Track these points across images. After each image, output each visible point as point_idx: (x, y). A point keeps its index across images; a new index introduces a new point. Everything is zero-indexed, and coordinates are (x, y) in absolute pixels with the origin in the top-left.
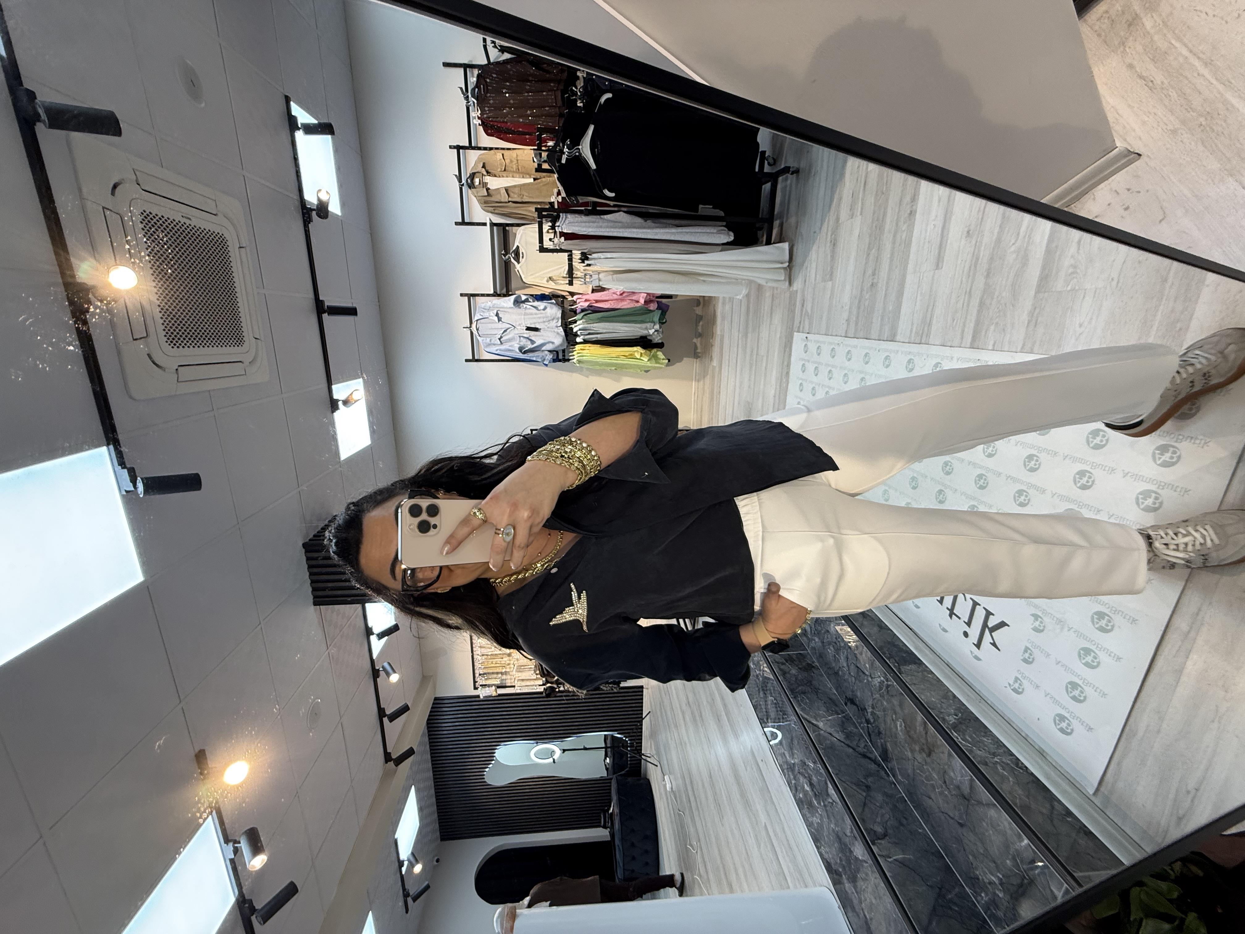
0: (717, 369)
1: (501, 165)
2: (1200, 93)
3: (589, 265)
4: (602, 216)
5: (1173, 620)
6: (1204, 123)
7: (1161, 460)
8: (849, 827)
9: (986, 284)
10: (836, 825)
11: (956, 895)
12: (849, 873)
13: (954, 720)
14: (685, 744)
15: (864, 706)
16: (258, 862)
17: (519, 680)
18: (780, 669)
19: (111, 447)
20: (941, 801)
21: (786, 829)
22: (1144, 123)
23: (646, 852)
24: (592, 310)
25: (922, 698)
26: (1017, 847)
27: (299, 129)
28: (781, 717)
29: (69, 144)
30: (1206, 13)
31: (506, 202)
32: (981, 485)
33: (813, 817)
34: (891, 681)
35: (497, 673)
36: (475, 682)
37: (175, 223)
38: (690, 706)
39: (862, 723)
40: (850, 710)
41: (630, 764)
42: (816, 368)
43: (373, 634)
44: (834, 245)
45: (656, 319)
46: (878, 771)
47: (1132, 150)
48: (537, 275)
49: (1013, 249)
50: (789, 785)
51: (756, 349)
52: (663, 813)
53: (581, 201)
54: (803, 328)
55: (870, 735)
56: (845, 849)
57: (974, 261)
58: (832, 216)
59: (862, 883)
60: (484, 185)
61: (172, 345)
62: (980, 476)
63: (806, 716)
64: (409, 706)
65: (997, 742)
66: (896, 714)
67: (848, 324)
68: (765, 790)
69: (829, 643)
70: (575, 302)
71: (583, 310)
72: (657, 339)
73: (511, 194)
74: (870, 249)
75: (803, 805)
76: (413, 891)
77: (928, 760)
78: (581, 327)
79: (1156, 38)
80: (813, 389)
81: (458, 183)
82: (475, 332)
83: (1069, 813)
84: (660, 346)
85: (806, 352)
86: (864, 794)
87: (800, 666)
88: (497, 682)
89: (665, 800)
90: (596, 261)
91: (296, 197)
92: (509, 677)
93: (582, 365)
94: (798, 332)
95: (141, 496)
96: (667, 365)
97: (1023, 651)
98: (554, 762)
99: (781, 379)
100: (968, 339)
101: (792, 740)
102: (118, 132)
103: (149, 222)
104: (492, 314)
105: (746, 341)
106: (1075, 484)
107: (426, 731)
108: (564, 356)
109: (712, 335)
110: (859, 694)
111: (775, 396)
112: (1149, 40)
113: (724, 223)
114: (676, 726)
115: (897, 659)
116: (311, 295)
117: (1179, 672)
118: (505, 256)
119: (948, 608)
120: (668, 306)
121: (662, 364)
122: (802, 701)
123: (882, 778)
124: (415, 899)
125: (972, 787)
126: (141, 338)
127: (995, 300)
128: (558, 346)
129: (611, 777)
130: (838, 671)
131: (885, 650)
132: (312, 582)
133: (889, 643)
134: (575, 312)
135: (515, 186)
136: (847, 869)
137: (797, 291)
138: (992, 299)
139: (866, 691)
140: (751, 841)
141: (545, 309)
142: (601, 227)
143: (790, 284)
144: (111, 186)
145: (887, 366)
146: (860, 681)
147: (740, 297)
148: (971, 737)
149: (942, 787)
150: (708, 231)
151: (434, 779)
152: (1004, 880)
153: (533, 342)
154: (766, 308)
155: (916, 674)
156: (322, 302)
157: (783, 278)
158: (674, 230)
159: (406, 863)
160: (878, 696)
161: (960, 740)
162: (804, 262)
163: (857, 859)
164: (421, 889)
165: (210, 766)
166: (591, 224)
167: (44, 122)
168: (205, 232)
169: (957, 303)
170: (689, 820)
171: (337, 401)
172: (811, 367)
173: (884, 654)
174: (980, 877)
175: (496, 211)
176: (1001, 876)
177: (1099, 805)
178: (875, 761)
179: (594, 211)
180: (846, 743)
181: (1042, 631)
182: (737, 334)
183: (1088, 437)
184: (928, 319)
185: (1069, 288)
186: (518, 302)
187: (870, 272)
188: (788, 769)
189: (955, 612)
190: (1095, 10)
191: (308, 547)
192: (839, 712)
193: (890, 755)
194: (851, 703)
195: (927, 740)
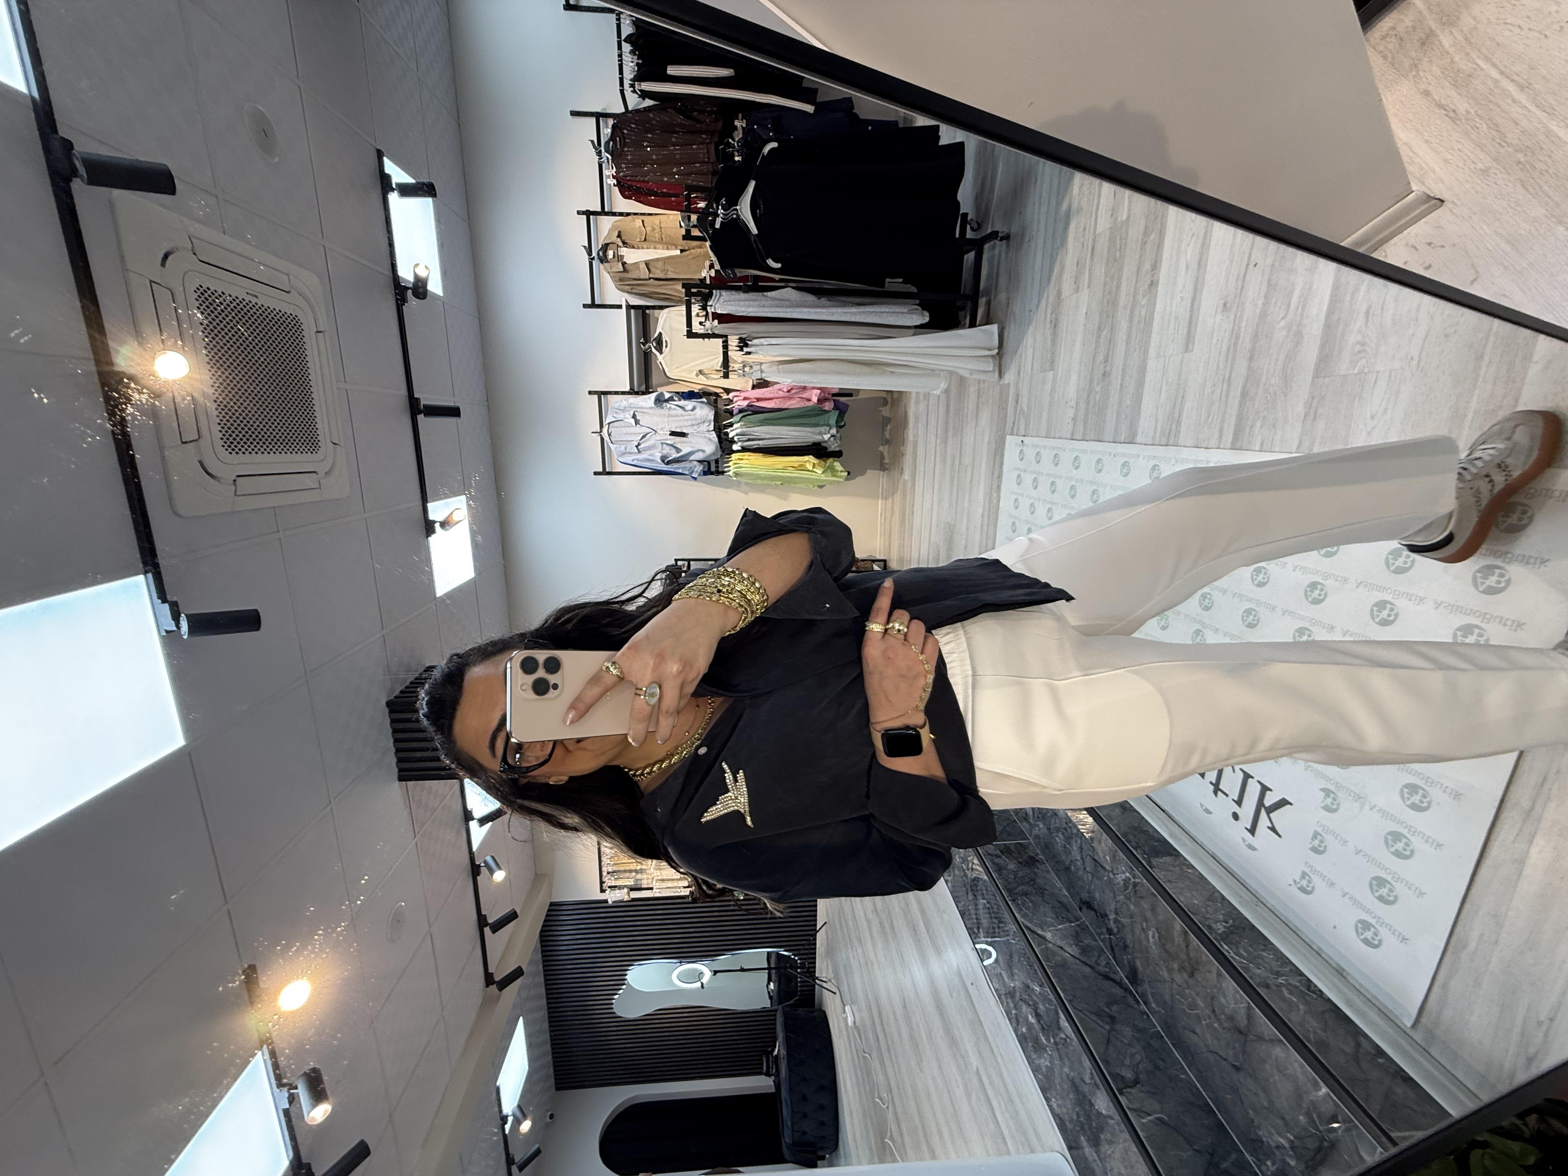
0: (909, 484)
1: (641, 233)
2: (1517, 124)
3: (749, 353)
4: (765, 294)
5: (1509, 795)
6: (1522, 159)
7: (1484, 586)
8: (1089, 1072)
9: (1250, 368)
10: (1072, 1069)
11: (1233, 1163)
12: (1089, 1133)
13: (1223, 929)
14: (872, 963)
15: (1105, 911)
16: (319, 1114)
17: (658, 880)
18: (994, 863)
19: (150, 575)
20: (1208, 1036)
21: (1005, 1074)
22: (1446, 161)
23: (822, 1107)
24: (752, 411)
25: (1181, 899)
26: (1312, 1098)
27: (393, 190)
28: (996, 926)
29: (111, 205)
30: (1520, 27)
31: (646, 280)
32: (1250, 623)
33: (1040, 1058)
34: (1139, 878)
35: (631, 871)
36: (602, 882)
37: (238, 301)
38: (878, 914)
39: (1102, 933)
40: (1086, 917)
41: (801, 991)
42: (1035, 480)
43: (473, 819)
44: (1055, 326)
45: (833, 422)
46: (1124, 997)
47: (1432, 195)
48: (684, 367)
49: (1283, 323)
50: (1008, 1016)
51: (957, 459)
52: (844, 1056)
53: (738, 275)
54: (1018, 430)
55: (1112, 949)
56: (1083, 1102)
57: (1233, 341)
58: (1052, 289)
59: (1107, 1147)
60: (619, 258)
61: (230, 450)
62: (1249, 612)
63: (1029, 925)
64: (518, 912)
65: (1281, 958)
66: (1146, 922)
67: (1074, 424)
68: (977, 1023)
69: (1058, 830)
70: (731, 401)
71: (741, 411)
72: (833, 447)
73: (653, 269)
74: (1100, 329)
75: (1027, 1042)
76: (518, 1157)
77: (1191, 981)
78: (738, 431)
79: (1457, 58)
80: (1032, 505)
81: (587, 257)
82: (606, 438)
83: (1381, 1052)
84: (837, 455)
85: (1022, 460)
86: (1108, 1027)
87: (1020, 860)
88: (631, 882)
89: (846, 1038)
90: (758, 348)
91: (389, 273)
92: (645, 876)
93: (739, 479)
94: (1012, 434)
95: (185, 637)
96: (847, 479)
97: (1311, 836)
98: (702, 986)
99: (991, 494)
100: (1228, 438)
101: (1011, 956)
102: (170, 189)
103: (207, 299)
104: (628, 416)
105: (946, 448)
106: (1373, 618)
107: (539, 946)
108: (717, 467)
109: (903, 442)
110: (1097, 895)
111: (982, 516)
112: (1449, 61)
113: (918, 302)
114: (860, 940)
115: (1146, 848)
116: (404, 392)
117: (1521, 862)
118: (644, 345)
119: (1211, 783)
120: (847, 406)
121: (840, 477)
122: (1023, 904)
123: (1130, 1006)
124: (521, 1169)
125: (1250, 1017)
126: (191, 441)
127: (1261, 388)
128: (710, 456)
129: (775, 1008)
130: (1070, 865)
131: (1131, 837)
132: (398, 751)
133: (1136, 828)
134: (731, 413)
135: (657, 260)
136: (1086, 1127)
137: (1009, 384)
138: (1258, 386)
139: (1107, 891)
140: (959, 1092)
141: (694, 409)
142: (764, 306)
143: (1001, 375)
144: (161, 255)
145: (1126, 475)
146: (1099, 879)
147: (937, 392)
148: (1246, 951)
149: (1210, 1018)
150: (897, 310)
151: (549, 1008)
152: (1297, 1143)
153: (678, 450)
154: (970, 406)
155: (1171, 868)
156: (418, 400)
157: (991, 369)
158: (854, 310)
159: (510, 1119)
160: (1122, 897)
161: (1232, 954)
162: (1017, 348)
163: (1099, 1114)
164: (529, 1154)
165: (262, 985)
166: (751, 303)
167: (82, 177)
168: (275, 312)
169: (1213, 392)
170: (879, 1067)
171: (434, 522)
172: (1028, 479)
173: (1129, 842)
174: (1264, 1139)
175: (634, 291)
176: (1292, 1138)
177: (1419, 1041)
178: (1120, 984)
179: (755, 286)
180: (1082, 959)
181: (1335, 811)
182: (933, 439)
183: (1387, 558)
184: (1176, 415)
185: (1356, 371)
186: (660, 401)
187: (1101, 357)
188: (1007, 996)
189: (1221, 787)
190: (1377, 27)
191: (393, 706)
192: (1072, 919)
193: (1140, 976)
194: (1088, 908)
195: (1188, 955)
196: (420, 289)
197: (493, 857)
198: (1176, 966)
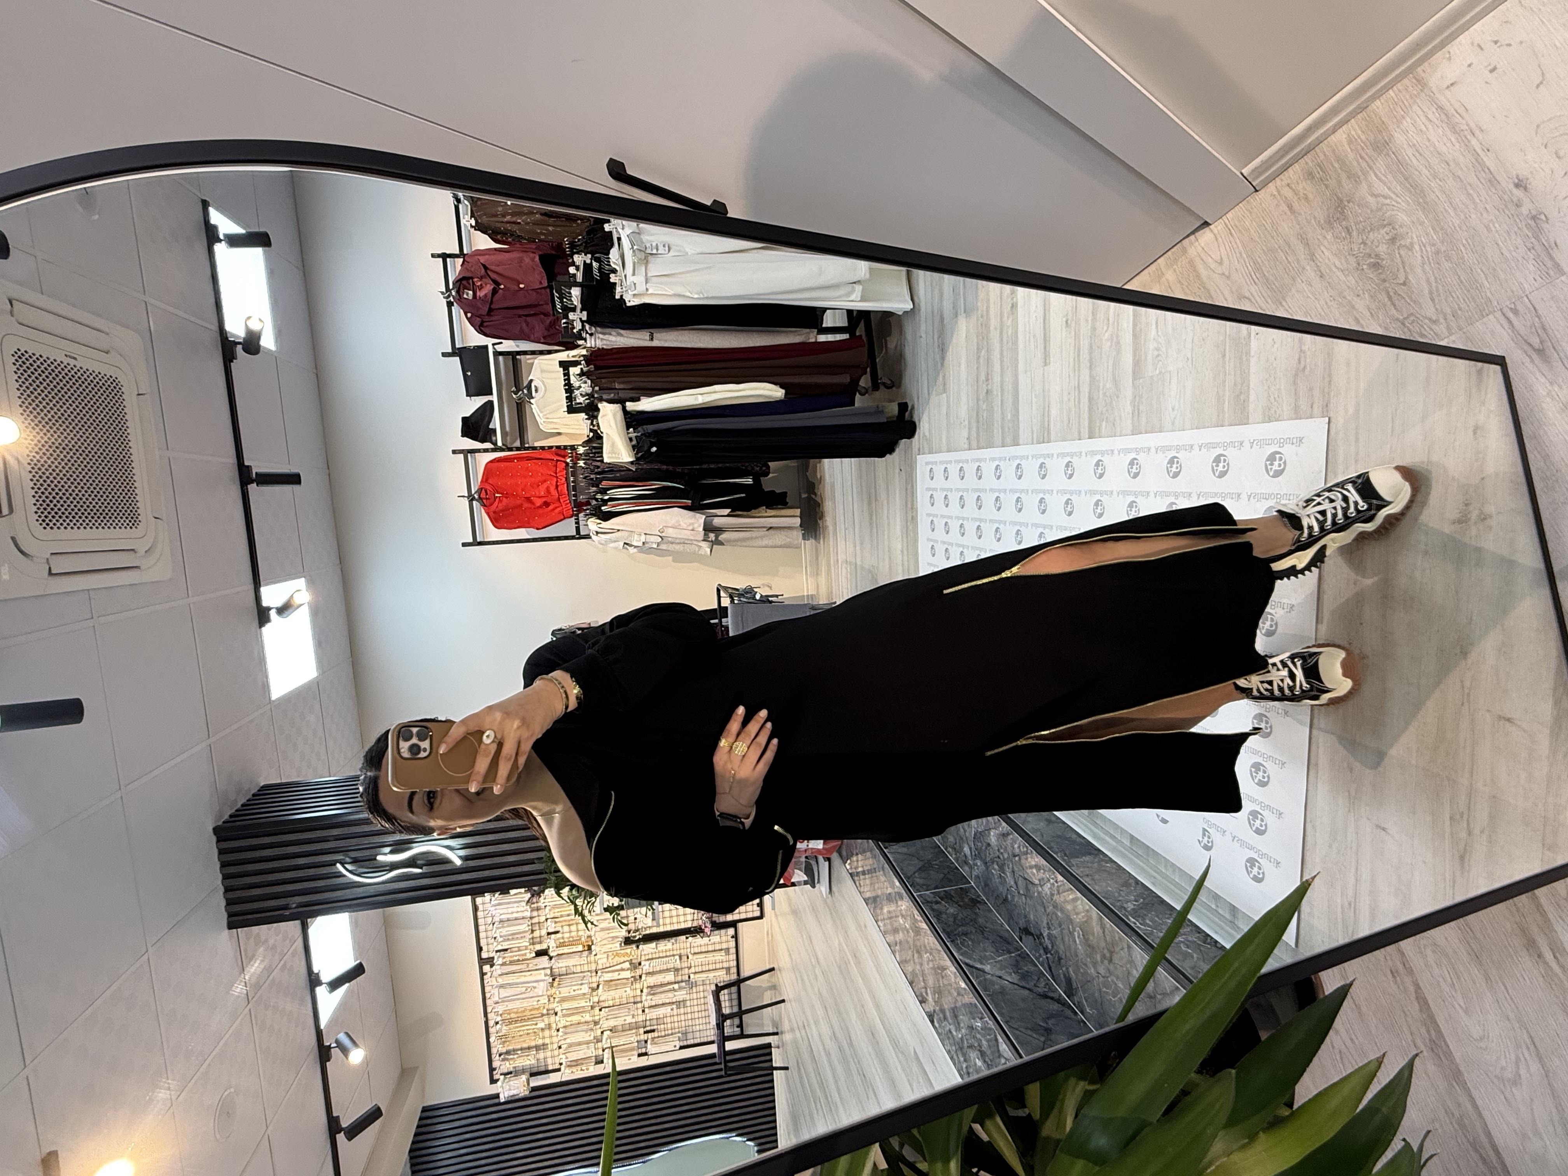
13: (1133, 907)
15: (1040, 930)
18: (933, 910)
27: (220, 241)
34: (1061, 880)
35: (529, 1048)
36: (492, 1070)
37: (56, 364)
39: (1040, 956)
40: (1025, 944)
42: (946, 497)
43: (320, 983)
44: (943, 351)
46: (1062, 1011)
55: (1050, 968)
57: (1076, 353)
61: (44, 525)
63: (967, 961)
64: (382, 1108)
66: (1072, 924)
81: (445, 302)
85: (932, 479)
86: (1043, 1039)
87: (961, 903)
88: (531, 1065)
91: (214, 328)
92: (549, 1054)
102: (5, 254)
103: (24, 363)
107: (408, 1170)
110: (1032, 917)
115: (1067, 851)
116: (233, 458)
118: (516, 394)
122: (962, 943)
123: (1067, 1018)
126: (5, 515)
127: (1101, 393)
130: (1007, 895)
132: (227, 890)
138: (1098, 392)
139: (1039, 908)
146: (1031, 898)
148: (1152, 920)
155: (1090, 865)
156: (249, 468)
160: (1051, 908)
168: (95, 375)
169: (1069, 400)
171: (269, 609)
172: (939, 498)
173: (1053, 850)
178: (1060, 1001)
180: (1021, 984)
184: (1046, 421)
185: (1157, 372)
191: (222, 833)
192: (1012, 950)
193: (1074, 986)
194: (1026, 934)
195: (1106, 940)
196: (252, 344)
197: (347, 1034)
198: (1098, 957)
